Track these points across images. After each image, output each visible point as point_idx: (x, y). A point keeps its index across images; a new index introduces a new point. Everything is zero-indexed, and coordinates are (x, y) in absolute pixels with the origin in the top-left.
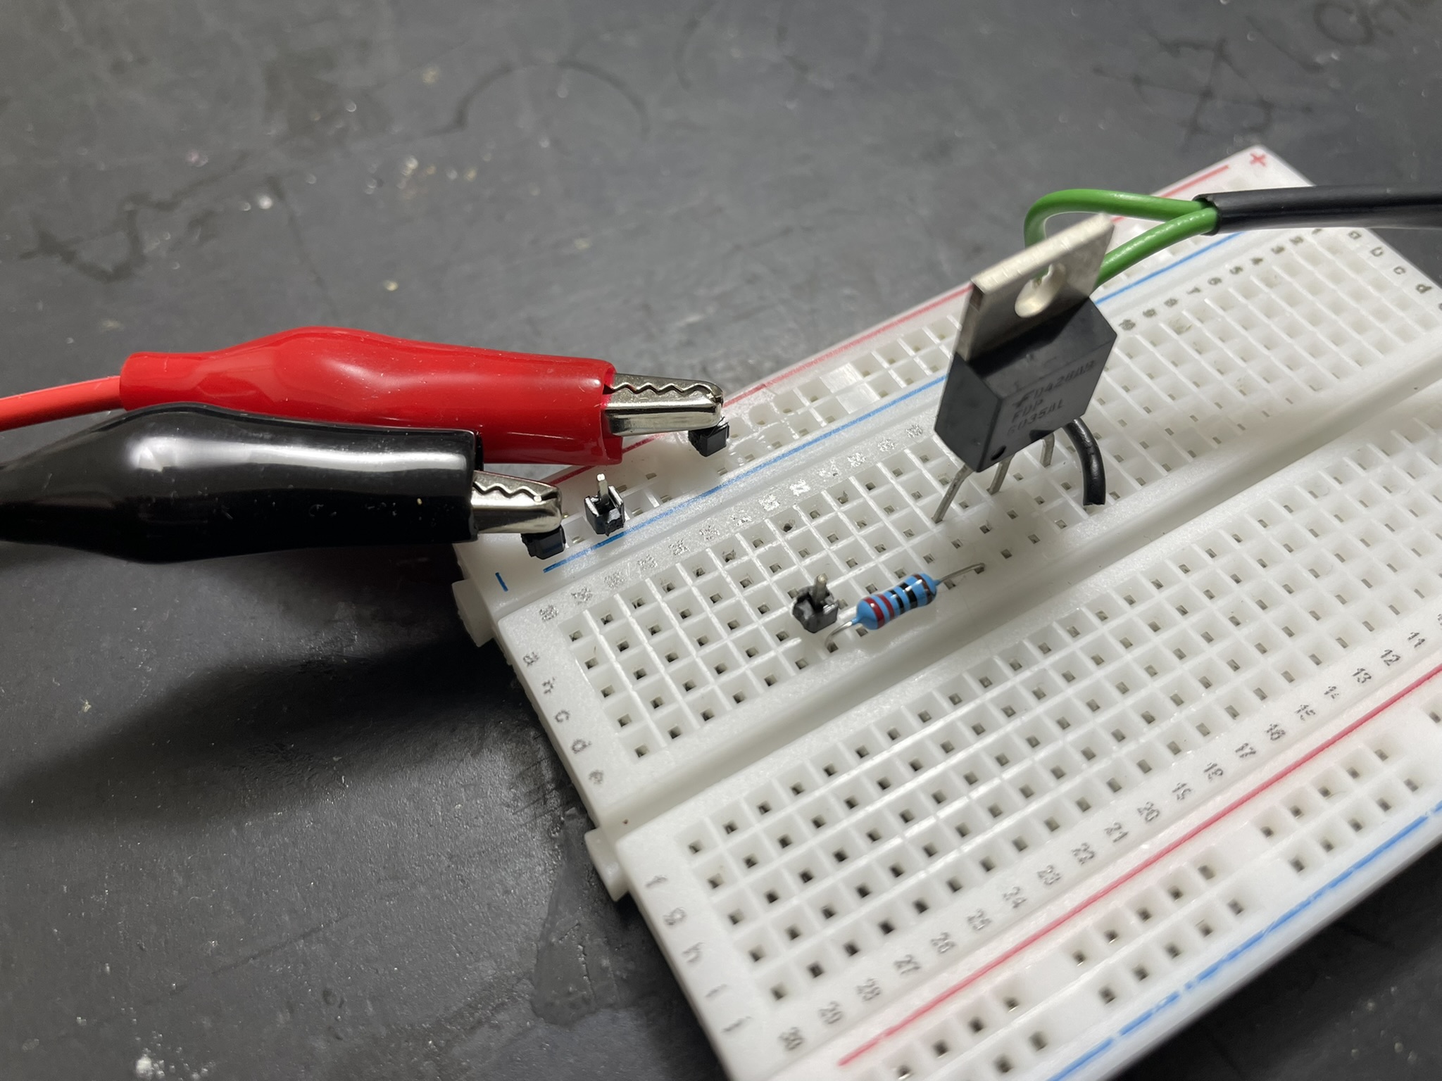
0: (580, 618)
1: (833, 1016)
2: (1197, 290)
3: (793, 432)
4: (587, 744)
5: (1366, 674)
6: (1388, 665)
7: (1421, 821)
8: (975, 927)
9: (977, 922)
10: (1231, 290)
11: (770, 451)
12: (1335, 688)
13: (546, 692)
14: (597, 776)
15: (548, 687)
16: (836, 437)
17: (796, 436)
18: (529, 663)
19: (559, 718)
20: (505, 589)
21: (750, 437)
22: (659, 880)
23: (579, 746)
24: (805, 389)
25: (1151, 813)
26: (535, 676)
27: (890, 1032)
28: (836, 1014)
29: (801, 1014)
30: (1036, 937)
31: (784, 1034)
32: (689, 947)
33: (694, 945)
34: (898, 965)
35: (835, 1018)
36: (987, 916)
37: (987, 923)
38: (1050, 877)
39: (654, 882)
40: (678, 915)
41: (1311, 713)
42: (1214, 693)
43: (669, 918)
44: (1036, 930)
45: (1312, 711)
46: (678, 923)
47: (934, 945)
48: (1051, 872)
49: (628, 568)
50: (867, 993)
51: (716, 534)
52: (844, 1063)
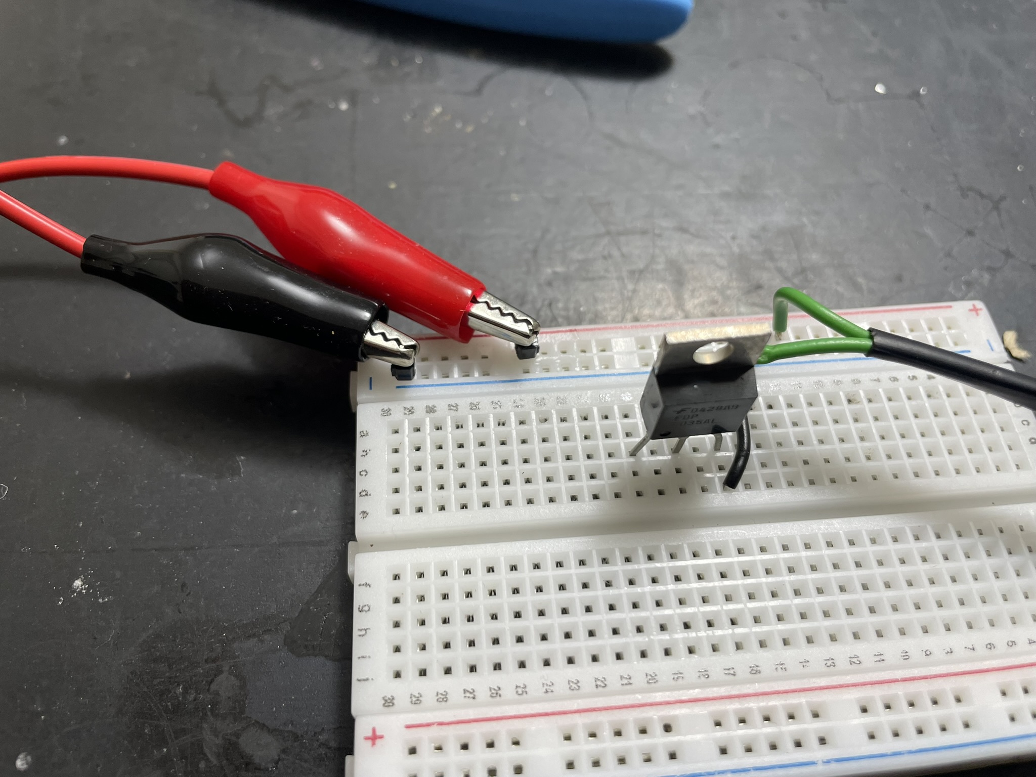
0: (402, 422)
1: (416, 700)
2: (878, 380)
3: (578, 366)
4: (369, 494)
5: (834, 663)
6: (851, 664)
7: (813, 763)
8: (517, 692)
10: (901, 390)
11: (557, 371)
12: (808, 661)
13: (362, 456)
14: (364, 514)
15: (364, 454)
16: (601, 379)
17: (578, 369)
18: (361, 436)
19: (362, 473)
20: (371, 388)
21: (551, 358)
22: (366, 585)
23: (364, 493)
24: (599, 343)
25: (652, 679)
26: (361, 444)
27: (441, 724)
28: (418, 700)
29: (401, 690)
30: (547, 714)
31: (386, 697)
32: (363, 628)
33: (366, 628)
34: (465, 691)
35: (417, 702)
36: (527, 690)
37: (524, 693)
38: (574, 686)
39: (363, 585)
40: (366, 608)
41: (784, 669)
42: (733, 630)
43: (361, 608)
44: (549, 710)
45: (785, 668)
46: (364, 612)
47: (490, 690)
48: (576, 683)
49: (442, 406)
50: (440, 698)
51: (500, 407)
52: (408, 727)
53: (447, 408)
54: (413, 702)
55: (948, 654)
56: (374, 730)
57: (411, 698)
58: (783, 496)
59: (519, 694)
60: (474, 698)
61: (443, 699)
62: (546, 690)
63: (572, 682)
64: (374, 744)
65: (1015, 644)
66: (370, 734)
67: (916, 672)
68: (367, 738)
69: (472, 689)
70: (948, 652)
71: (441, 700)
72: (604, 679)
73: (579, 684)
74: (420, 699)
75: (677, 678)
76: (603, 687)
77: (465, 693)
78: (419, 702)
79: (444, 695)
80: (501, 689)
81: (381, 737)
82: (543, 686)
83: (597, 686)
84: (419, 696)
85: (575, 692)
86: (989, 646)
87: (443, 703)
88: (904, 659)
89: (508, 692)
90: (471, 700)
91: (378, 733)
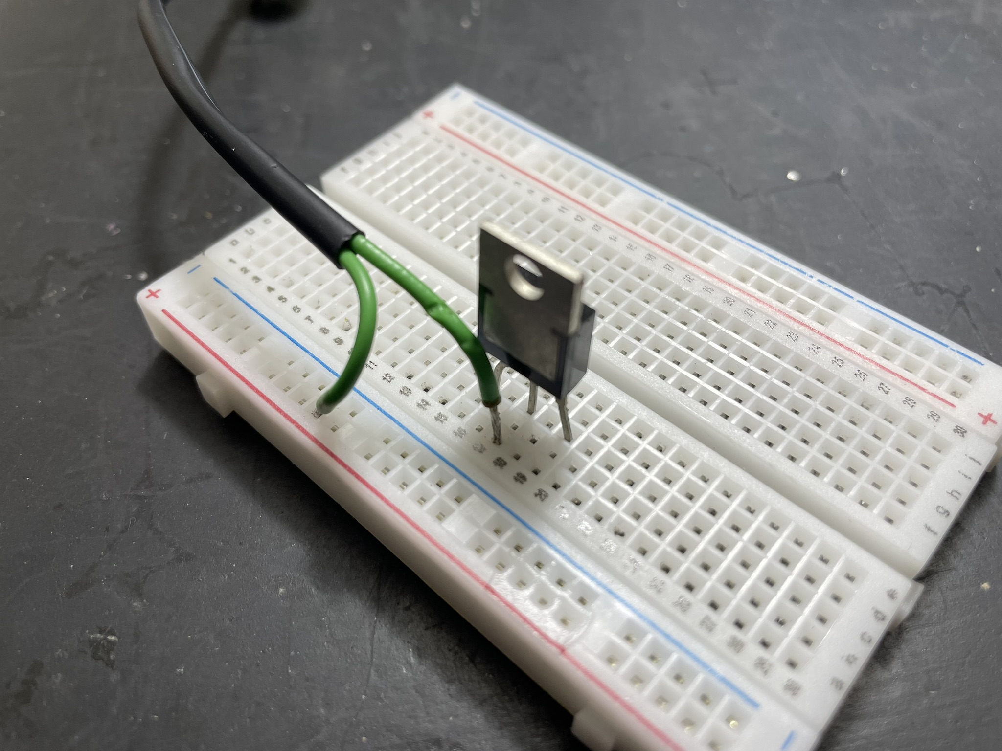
5: (595, 227)
6: (584, 219)
9: (839, 363)
13: (856, 661)
15: (851, 659)
18: (842, 685)
27: (922, 389)
29: (945, 431)
31: (961, 436)
32: (953, 498)
33: (950, 495)
35: (935, 415)
39: (932, 532)
40: (941, 510)
46: (945, 509)
48: (790, 336)
52: (952, 405)
54: (938, 416)
56: (985, 423)
57: (938, 420)
59: (842, 361)
60: (882, 384)
61: (909, 400)
62: (817, 349)
63: (792, 339)
64: (990, 415)
69: (880, 390)
71: (912, 401)
72: (765, 324)
73: (788, 334)
74: (930, 414)
75: (710, 290)
76: (771, 321)
77: (888, 392)
78: (933, 413)
79: (907, 402)
80: (854, 374)
81: (980, 415)
82: (818, 352)
83: (775, 325)
84: (930, 417)
85: (795, 334)
87: (911, 398)
88: (549, 199)
89: (850, 368)
90: (885, 385)
91: (982, 419)
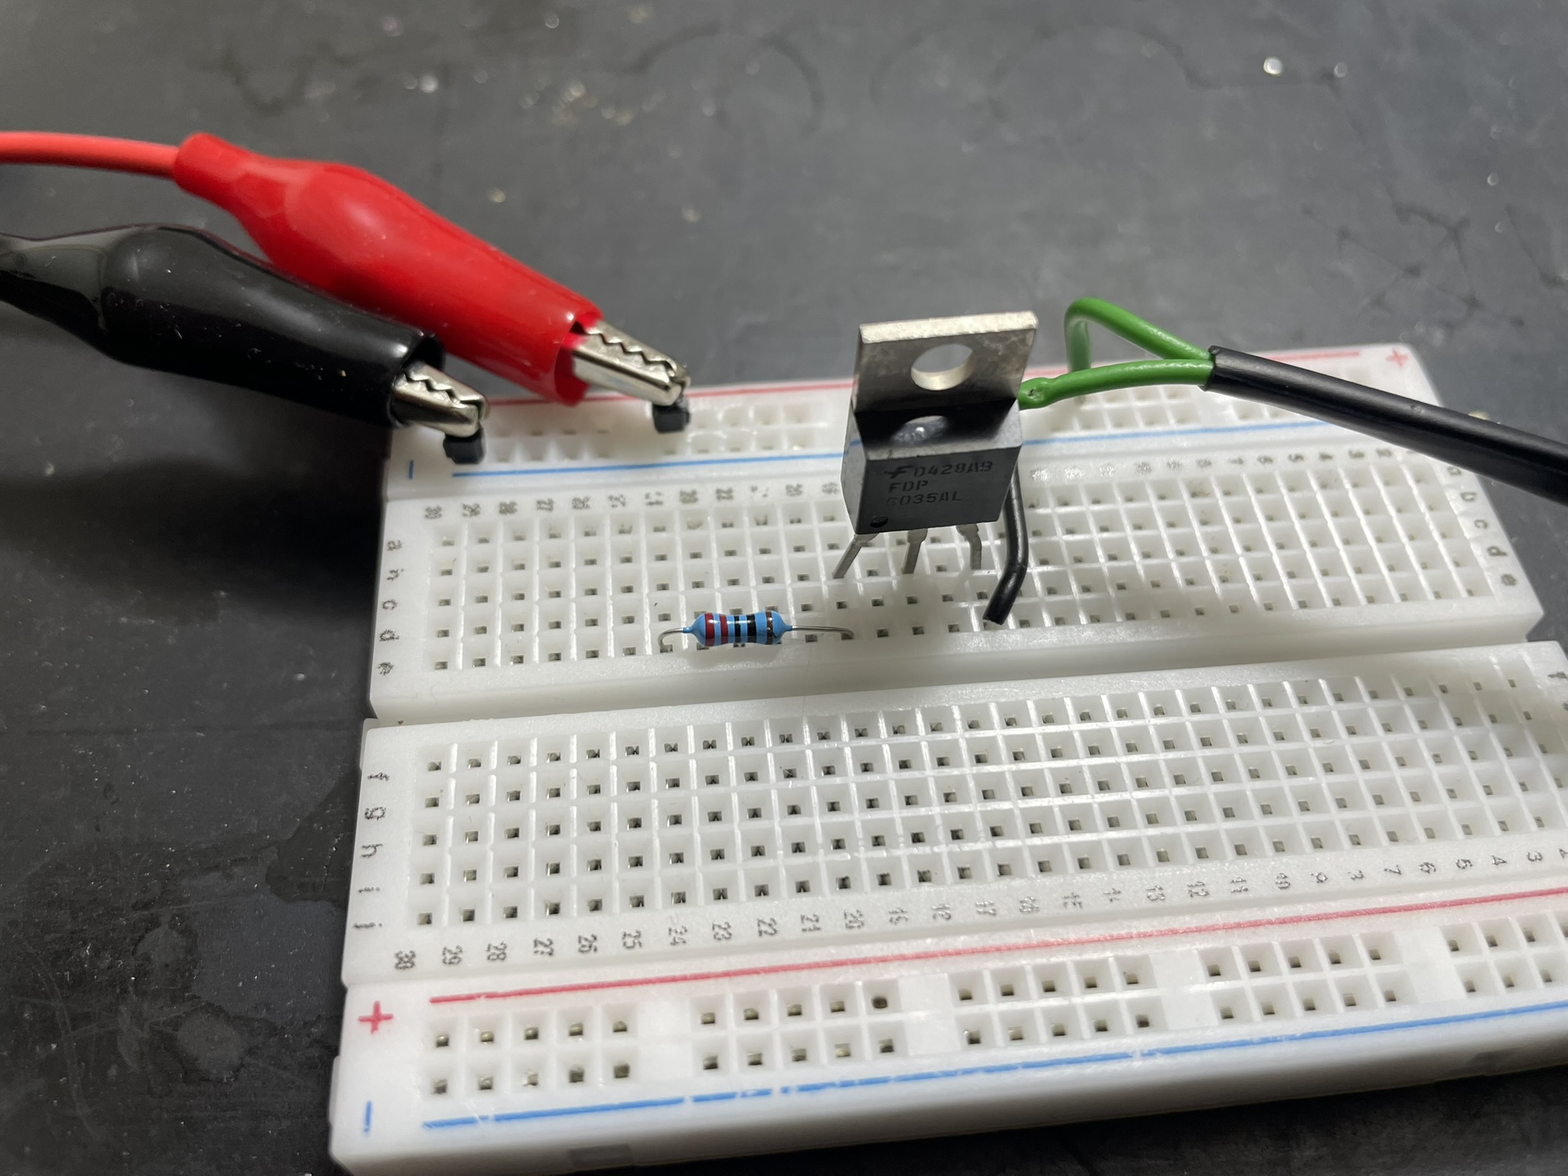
0: (459, 529)
1: (453, 958)
2: (1240, 462)
3: (754, 443)
4: (396, 637)
5: (1163, 895)
6: (1191, 896)
7: (1125, 1056)
8: (625, 944)
9: (629, 941)
10: (1277, 475)
11: (720, 451)
12: (1119, 891)
13: (389, 579)
14: (386, 667)
15: (392, 575)
16: (792, 463)
17: (753, 448)
18: (390, 548)
19: (386, 605)
20: (411, 476)
22: (382, 776)
23: (387, 636)
24: (790, 410)
25: (856, 922)
26: (388, 562)
27: (491, 996)
28: (455, 958)
29: (426, 943)
30: (674, 980)
31: (401, 952)
32: (371, 844)
33: (375, 844)
34: (536, 943)
35: (453, 961)
36: (641, 940)
37: (637, 945)
38: (722, 932)
39: (376, 776)
40: (379, 813)
41: (1078, 905)
42: (994, 843)
43: (370, 813)
44: (678, 973)
45: (1080, 904)
46: (375, 820)
47: (580, 942)
48: (725, 929)
49: (526, 504)
50: (494, 954)
51: (624, 504)
52: (435, 1001)
53: (534, 505)
54: (447, 961)
55: (1356, 879)
56: (377, 1007)
57: (444, 954)
58: (1084, 635)
59: (629, 948)
60: (550, 954)
61: (498, 956)
62: (674, 939)
63: (720, 926)
64: (374, 1028)
65: (1471, 865)
66: (369, 1012)
67: (1302, 909)
68: (363, 1020)
69: (549, 940)
70: (1356, 877)
71: (495, 957)
72: (773, 920)
73: (730, 931)
74: (460, 955)
75: (897, 920)
76: (771, 934)
77: (536, 946)
78: (456, 960)
79: (500, 949)
80: (598, 938)
81: (389, 1017)
82: (670, 934)
83: (760, 933)
84: (458, 950)
85: (724, 942)
86: (1425, 868)
87: (498, 962)
88: (1281, 888)
89: (610, 945)
90: (546, 957)
91: (384, 1011)
